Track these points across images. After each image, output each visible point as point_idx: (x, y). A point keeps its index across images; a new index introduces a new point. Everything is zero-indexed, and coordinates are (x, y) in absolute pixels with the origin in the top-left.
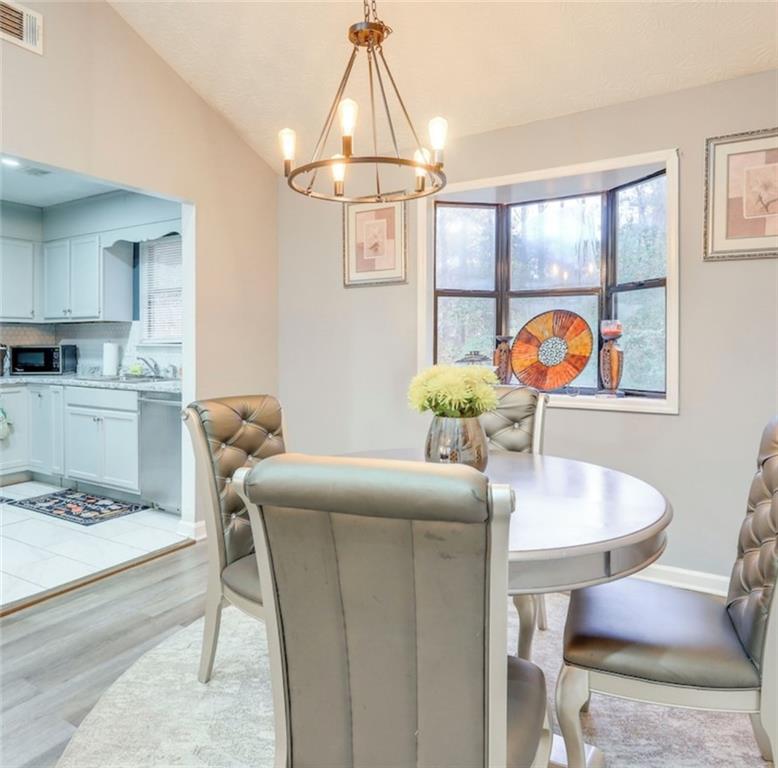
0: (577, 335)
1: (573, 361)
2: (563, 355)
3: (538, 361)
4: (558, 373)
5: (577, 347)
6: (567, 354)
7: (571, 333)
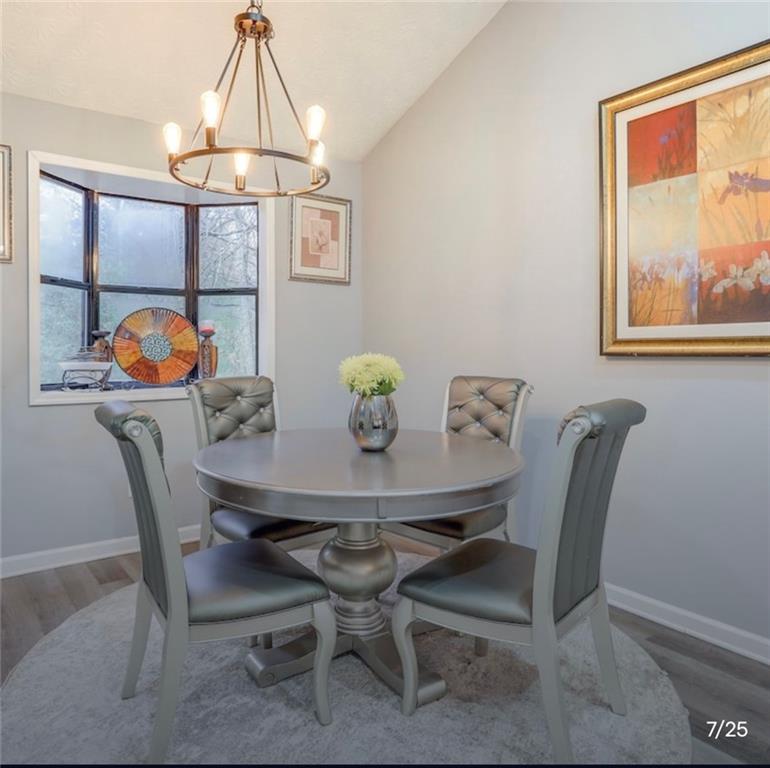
0: (179, 333)
1: (182, 356)
2: (169, 351)
3: (143, 357)
4: (169, 367)
5: (182, 343)
6: (172, 349)
7: (172, 330)
